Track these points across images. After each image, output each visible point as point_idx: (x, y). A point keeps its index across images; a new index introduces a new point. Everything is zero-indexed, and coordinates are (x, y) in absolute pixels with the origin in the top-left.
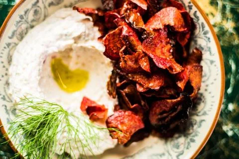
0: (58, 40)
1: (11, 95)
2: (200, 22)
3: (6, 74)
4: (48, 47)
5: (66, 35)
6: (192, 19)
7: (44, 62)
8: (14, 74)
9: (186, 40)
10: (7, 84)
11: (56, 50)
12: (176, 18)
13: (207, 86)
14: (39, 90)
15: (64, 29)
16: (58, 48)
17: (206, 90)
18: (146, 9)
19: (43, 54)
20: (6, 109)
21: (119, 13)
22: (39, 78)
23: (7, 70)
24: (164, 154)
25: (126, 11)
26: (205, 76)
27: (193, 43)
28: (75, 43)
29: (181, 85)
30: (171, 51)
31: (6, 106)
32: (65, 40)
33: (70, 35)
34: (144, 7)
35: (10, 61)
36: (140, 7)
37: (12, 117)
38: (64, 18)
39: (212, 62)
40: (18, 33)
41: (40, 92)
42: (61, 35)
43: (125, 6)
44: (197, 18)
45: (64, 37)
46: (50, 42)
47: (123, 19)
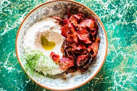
0: (44, 27)
1: (23, 47)
2: (100, 27)
3: (23, 38)
4: (40, 30)
5: (47, 26)
6: (97, 25)
7: (38, 35)
8: (26, 38)
9: (94, 33)
10: (23, 42)
11: (43, 31)
12: (91, 24)
13: (101, 52)
14: (34, 45)
15: (47, 24)
16: (44, 31)
17: (100, 54)
18: (79, 19)
19: (38, 32)
20: (21, 51)
21: (69, 20)
22: (35, 41)
23: (23, 37)
24: (80, 78)
25: (71, 19)
26: (101, 48)
27: (97, 35)
28: (51, 30)
29: (89, 50)
30: (88, 36)
31: (21, 50)
32: (47, 28)
33: (49, 26)
34: (79, 18)
35: (25, 34)
36: (77, 18)
37: (22, 55)
38: (48, 20)
39: (103, 43)
40: (29, 23)
41: (34, 46)
42: (46, 26)
43: (71, 17)
44: (99, 25)
45: (47, 27)
46: (41, 28)
47: (70, 21)
